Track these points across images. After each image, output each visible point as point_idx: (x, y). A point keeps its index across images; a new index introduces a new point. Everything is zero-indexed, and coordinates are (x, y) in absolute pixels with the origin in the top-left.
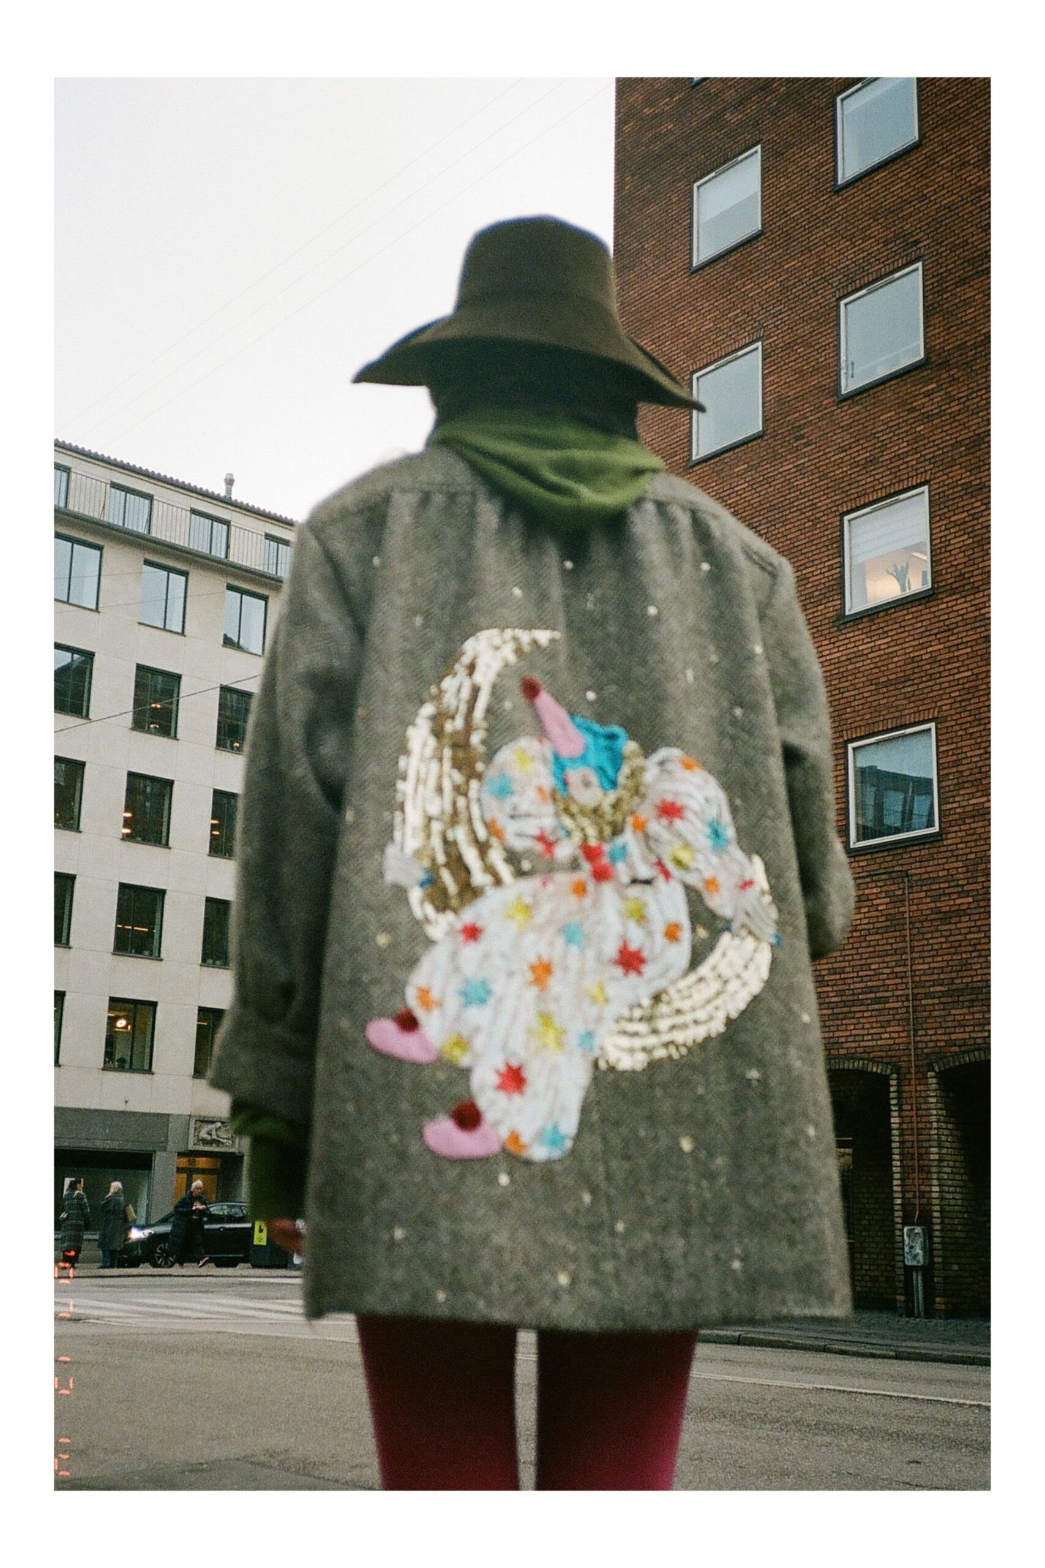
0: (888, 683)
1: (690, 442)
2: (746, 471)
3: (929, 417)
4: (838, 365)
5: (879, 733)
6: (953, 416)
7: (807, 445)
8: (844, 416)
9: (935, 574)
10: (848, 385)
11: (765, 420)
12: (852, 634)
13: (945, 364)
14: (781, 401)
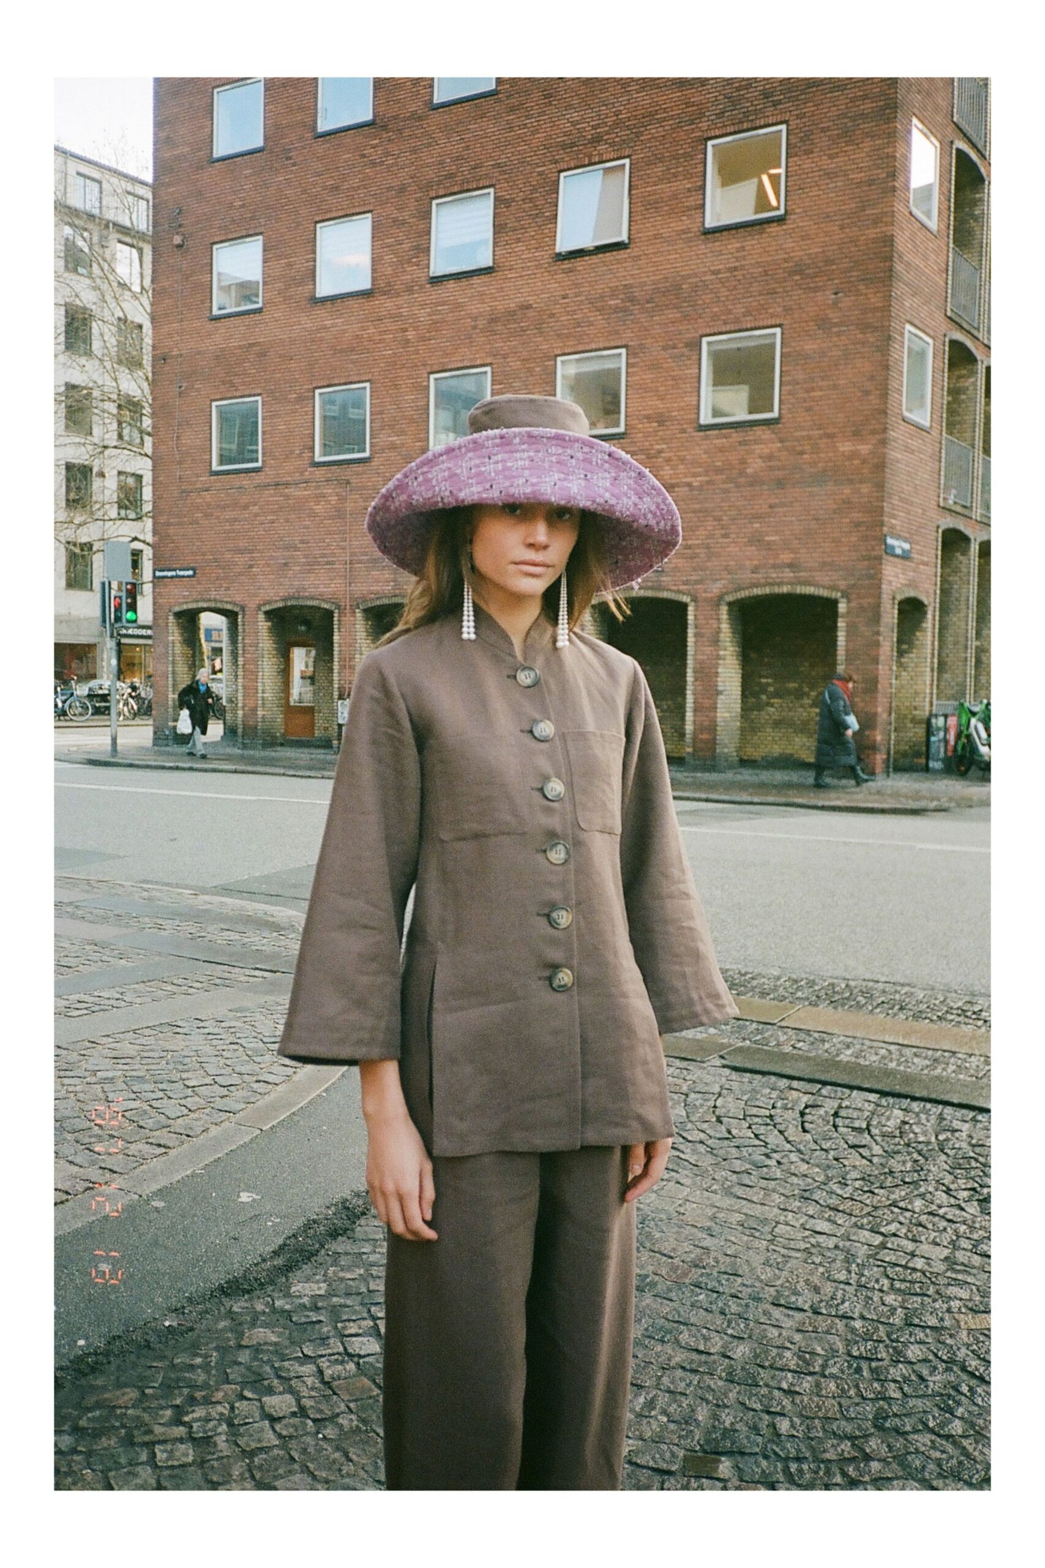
0: (341, 351)
1: (212, 141)
2: (252, 175)
3: (373, 164)
4: (316, 109)
5: (335, 385)
6: (389, 167)
7: (294, 165)
8: (320, 148)
9: (374, 279)
10: (323, 126)
11: (266, 139)
12: (321, 312)
13: (384, 127)
14: (277, 126)
